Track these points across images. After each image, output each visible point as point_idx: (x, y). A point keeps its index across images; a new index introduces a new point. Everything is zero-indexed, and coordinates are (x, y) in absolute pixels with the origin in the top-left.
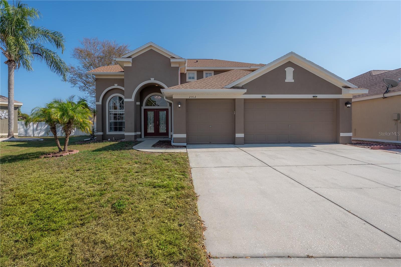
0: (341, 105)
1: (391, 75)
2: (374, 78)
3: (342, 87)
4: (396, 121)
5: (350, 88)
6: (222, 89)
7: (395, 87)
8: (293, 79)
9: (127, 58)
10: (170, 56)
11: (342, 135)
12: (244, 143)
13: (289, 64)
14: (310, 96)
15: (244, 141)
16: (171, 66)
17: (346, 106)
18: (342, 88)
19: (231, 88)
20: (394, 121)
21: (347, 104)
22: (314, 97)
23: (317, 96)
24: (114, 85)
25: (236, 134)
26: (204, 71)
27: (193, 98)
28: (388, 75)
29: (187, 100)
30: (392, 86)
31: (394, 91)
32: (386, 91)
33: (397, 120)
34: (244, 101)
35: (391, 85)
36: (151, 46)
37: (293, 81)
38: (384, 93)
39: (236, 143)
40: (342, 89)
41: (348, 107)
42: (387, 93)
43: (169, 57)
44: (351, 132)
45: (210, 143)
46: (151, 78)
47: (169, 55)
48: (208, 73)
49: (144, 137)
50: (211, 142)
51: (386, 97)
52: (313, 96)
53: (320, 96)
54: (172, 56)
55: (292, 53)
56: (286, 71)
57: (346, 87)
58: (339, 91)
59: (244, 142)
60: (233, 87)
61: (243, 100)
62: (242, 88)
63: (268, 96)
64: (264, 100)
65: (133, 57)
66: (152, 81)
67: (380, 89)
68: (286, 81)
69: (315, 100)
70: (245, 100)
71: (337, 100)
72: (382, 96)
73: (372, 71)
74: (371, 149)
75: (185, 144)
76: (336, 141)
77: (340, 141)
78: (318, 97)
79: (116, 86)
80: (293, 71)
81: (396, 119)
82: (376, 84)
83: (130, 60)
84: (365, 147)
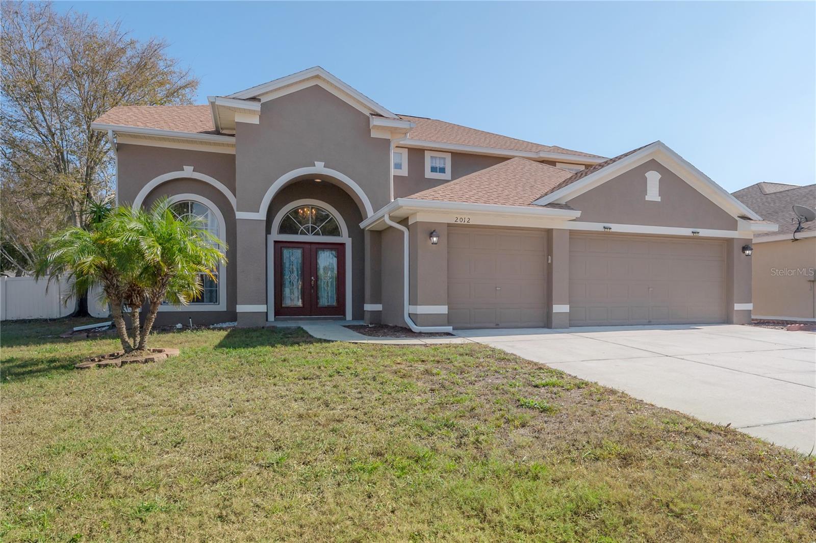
0: (737, 249)
1: (797, 197)
2: (769, 200)
3: (738, 217)
4: (812, 283)
5: (750, 219)
6: (528, 207)
7: (810, 221)
8: (659, 196)
9: (247, 99)
10: (370, 109)
11: (738, 307)
12: (568, 325)
13: (653, 165)
14: (687, 232)
15: (570, 320)
16: (372, 136)
17: (744, 252)
18: (737, 219)
19: (545, 205)
20: (810, 282)
21: (745, 248)
22: (695, 234)
23: (698, 231)
24: (183, 170)
25: (554, 306)
26: (426, 151)
27: (463, 223)
28: (793, 197)
29: (449, 225)
30: (807, 220)
31: (809, 229)
32: (798, 229)
33: (813, 281)
34: (570, 235)
35: (805, 218)
36: (317, 77)
37: (659, 199)
38: (795, 232)
39: (553, 324)
40: (737, 221)
41: (748, 255)
42: (800, 231)
43: (367, 113)
44: (751, 303)
45: (497, 327)
46: (315, 162)
47: (365, 106)
48: (436, 157)
49: (273, 320)
50: (498, 325)
51: (797, 240)
52: (693, 232)
53: (704, 233)
54: (373, 110)
55: (658, 143)
56: (647, 178)
57: (744, 218)
58: (732, 224)
59: (570, 324)
60: (549, 204)
61: (569, 231)
62: (567, 206)
63: (616, 228)
64: (607, 235)
65: (264, 99)
66: (319, 168)
67: (785, 222)
68: (647, 198)
69: (695, 239)
70: (572, 232)
71: (729, 241)
72: (791, 236)
73: (762, 184)
74: (788, 330)
75: (449, 329)
76: (727, 320)
77: (735, 319)
78: (700, 235)
79: (188, 172)
80: (660, 181)
81: (813, 279)
82: (777, 213)
83: (256, 106)
84: (777, 327)
